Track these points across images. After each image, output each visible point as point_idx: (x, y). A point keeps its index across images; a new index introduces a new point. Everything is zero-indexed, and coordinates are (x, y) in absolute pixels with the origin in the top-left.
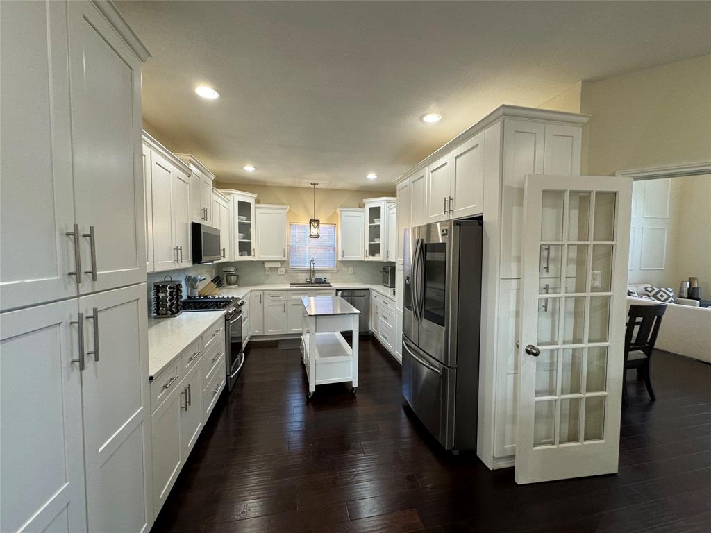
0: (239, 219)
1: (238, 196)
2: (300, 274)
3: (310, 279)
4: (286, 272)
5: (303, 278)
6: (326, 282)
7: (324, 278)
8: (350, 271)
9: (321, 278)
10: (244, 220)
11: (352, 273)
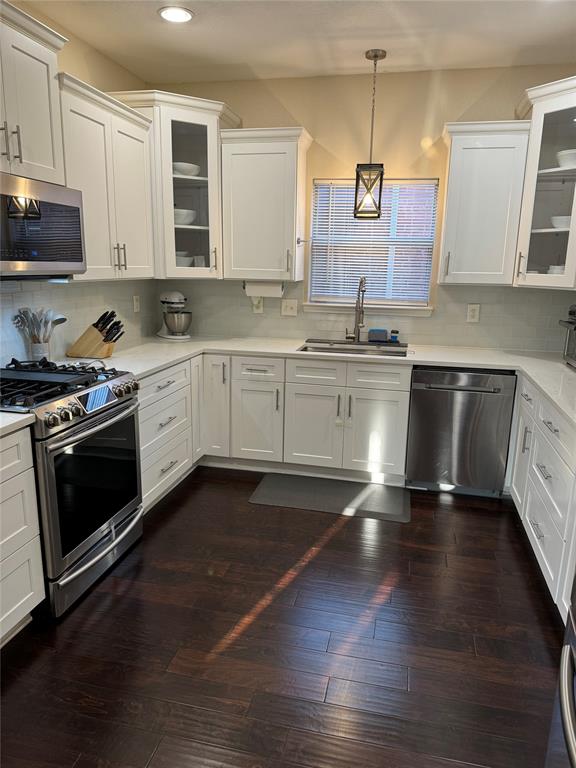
0: (175, 169)
1: (171, 108)
2: (332, 318)
3: (357, 331)
4: (301, 309)
5: (340, 327)
6: (398, 342)
7: (393, 332)
8: (469, 314)
9: (385, 332)
10: (189, 172)
11: (476, 320)
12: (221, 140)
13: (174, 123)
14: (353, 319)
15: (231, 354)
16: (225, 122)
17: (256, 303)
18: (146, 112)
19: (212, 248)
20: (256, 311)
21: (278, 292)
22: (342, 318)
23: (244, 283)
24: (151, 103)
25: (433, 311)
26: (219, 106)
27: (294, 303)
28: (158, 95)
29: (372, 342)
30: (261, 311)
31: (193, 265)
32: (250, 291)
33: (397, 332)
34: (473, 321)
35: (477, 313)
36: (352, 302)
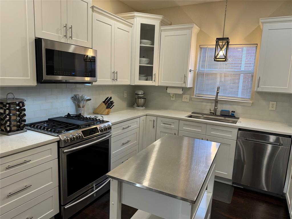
0: (141, 43)
1: (141, 19)
2: (204, 104)
3: (215, 110)
4: (191, 99)
5: (208, 108)
6: (234, 116)
7: (232, 112)
8: (271, 106)
9: (229, 111)
10: (147, 43)
11: (274, 109)
12: (161, 31)
13: (141, 24)
14: (214, 104)
15: (157, 116)
16: (163, 23)
17: (172, 95)
18: (131, 21)
19: (154, 73)
20: (172, 99)
21: (180, 92)
22: (209, 104)
23: (167, 88)
24: (133, 17)
25: (253, 103)
26: (160, 17)
27: (188, 96)
28: (136, 14)
29: (222, 115)
30: (174, 99)
31: (147, 80)
32: (169, 91)
33: (234, 112)
34: (273, 109)
35: (275, 106)
36: (213, 97)
